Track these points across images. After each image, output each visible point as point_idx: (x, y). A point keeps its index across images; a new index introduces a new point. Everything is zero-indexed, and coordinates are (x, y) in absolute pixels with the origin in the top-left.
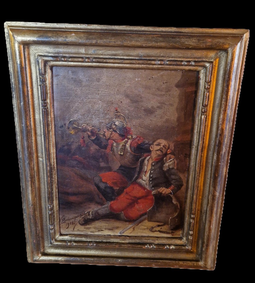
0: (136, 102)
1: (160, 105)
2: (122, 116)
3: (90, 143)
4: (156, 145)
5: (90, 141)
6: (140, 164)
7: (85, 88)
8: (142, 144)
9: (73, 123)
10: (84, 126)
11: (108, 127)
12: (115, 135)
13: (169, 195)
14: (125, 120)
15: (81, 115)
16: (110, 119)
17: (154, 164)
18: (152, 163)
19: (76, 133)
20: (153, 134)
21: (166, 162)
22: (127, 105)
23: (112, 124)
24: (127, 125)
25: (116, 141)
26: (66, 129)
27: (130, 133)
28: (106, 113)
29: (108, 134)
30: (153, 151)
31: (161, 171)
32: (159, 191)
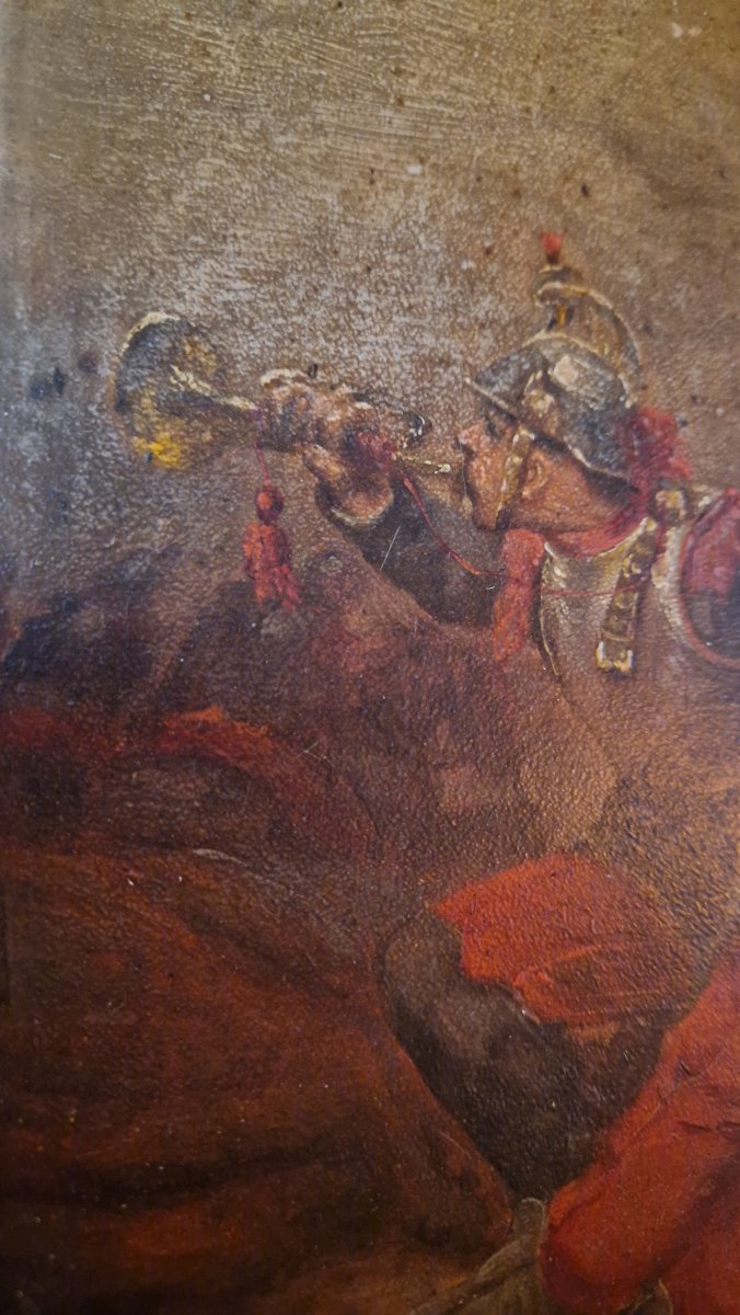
0: (692, 199)
2: (599, 308)
3: (337, 564)
5: (337, 539)
7: (280, 35)
9: (174, 356)
10: (275, 391)
11: (499, 410)
12: (551, 480)
14: (622, 344)
15: (246, 275)
16: (504, 328)
19: (199, 458)
22: (630, 220)
23: (522, 379)
24: (645, 388)
25: (569, 538)
26: (92, 409)
27: (667, 466)
28: (470, 270)
29: (493, 472)
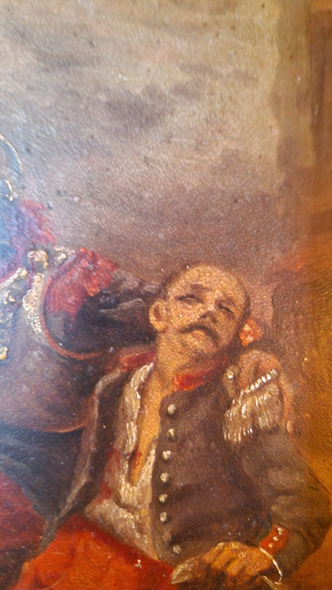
0: (67, 63)
1: (188, 78)
4: (181, 299)
6: (100, 412)
8: (107, 295)
13: (263, 581)
17: (176, 411)
18: (164, 404)
20: (161, 236)
21: (238, 392)
22: (21, 82)
27: (38, 236)
30: (164, 331)
31: (213, 445)
32: (210, 565)
